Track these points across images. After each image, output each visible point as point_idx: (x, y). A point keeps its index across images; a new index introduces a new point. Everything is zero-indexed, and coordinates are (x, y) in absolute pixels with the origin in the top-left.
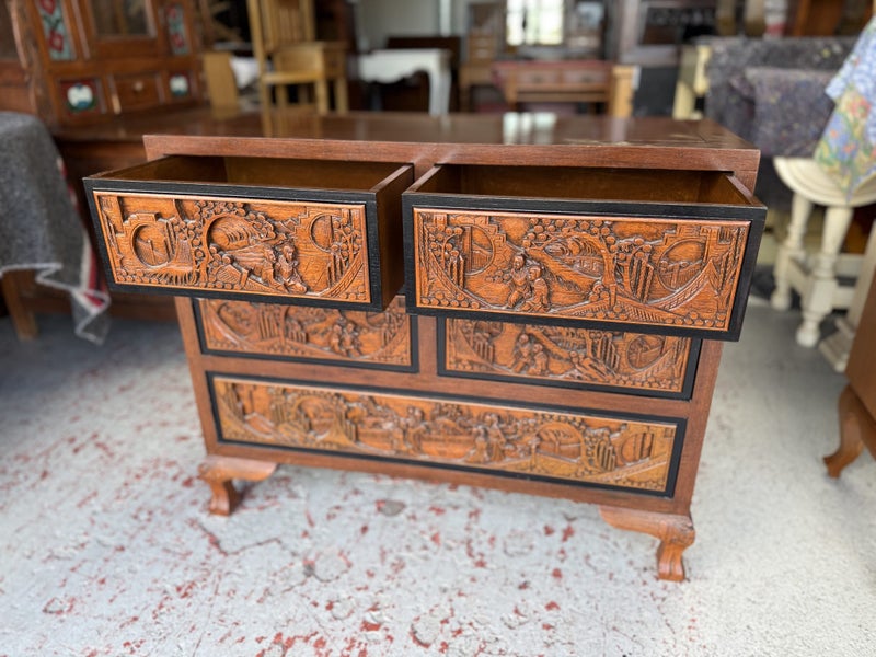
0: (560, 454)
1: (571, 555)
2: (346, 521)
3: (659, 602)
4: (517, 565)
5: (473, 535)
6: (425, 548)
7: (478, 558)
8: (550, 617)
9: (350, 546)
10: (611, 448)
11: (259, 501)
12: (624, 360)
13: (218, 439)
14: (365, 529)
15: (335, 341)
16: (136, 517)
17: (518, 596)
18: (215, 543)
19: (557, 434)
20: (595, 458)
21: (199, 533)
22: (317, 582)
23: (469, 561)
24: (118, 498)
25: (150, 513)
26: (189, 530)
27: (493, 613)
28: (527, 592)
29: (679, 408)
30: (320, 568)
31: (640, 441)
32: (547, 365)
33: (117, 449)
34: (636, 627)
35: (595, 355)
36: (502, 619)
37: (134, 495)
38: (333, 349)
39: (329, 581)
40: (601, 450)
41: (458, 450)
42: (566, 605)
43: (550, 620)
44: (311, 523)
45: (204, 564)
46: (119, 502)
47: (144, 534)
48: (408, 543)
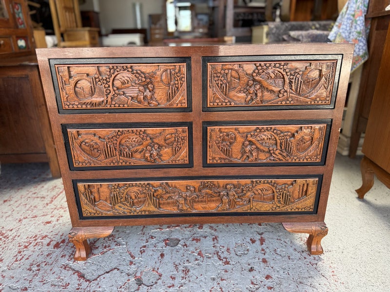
0: (264, 200)
1: (267, 250)
2: (151, 253)
3: (315, 266)
4: (244, 260)
5: (218, 250)
6: (196, 260)
7: (225, 260)
8: (268, 283)
9: (158, 265)
10: (289, 194)
11: (100, 250)
12: (294, 149)
14: (162, 255)
15: (147, 155)
16: (30, 270)
17: (250, 276)
18: (82, 276)
19: (262, 190)
20: (281, 199)
21: (71, 272)
22: (145, 287)
23: (221, 262)
24: (16, 261)
25: (38, 266)
26: (64, 271)
27: (241, 286)
28: (253, 273)
29: (320, 170)
30: (145, 279)
31: (302, 188)
32: (258, 155)
33: (10, 233)
34: (310, 280)
35: (281, 148)
36: (247, 288)
37: (26, 257)
39: (152, 286)
40: (284, 195)
41: (213, 205)
42: (274, 275)
43: (270, 284)
44: (132, 256)
45: (78, 289)
46: (18, 262)
47: (37, 278)
48: (187, 259)
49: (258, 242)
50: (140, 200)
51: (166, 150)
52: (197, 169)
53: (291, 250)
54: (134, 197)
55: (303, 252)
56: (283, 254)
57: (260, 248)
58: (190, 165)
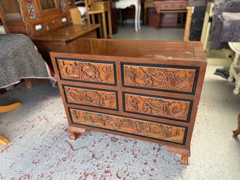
0: (155, 133)
1: (159, 156)
2: (103, 143)
3: (180, 170)
4: (145, 158)
5: (134, 149)
6: (122, 151)
7: (135, 155)
8: (151, 172)
9: (104, 149)
10: (168, 132)
11: (82, 136)
12: (171, 111)
13: (72, 123)
14: (108, 145)
15: (98, 102)
16: (53, 139)
17: (144, 167)
18: (72, 147)
19: (155, 128)
20: (164, 134)
21: (68, 144)
22: (95, 159)
23: (133, 156)
24: (49, 134)
25: (57, 138)
26: (66, 143)
27: (137, 170)
28: (146, 165)
29: (186, 124)
30: (96, 156)
31: (176, 131)
32: (151, 111)
33: (50, 120)
34: (173, 177)
35: (163, 110)
36: (139, 172)
37: (53, 133)
38: (98, 104)
39: (98, 159)
40: (166, 132)
41: (130, 129)
42: (156, 170)
43: (151, 173)
44: (95, 143)
45: (69, 153)
46: (50, 135)
47: (55, 144)
48: (118, 150)
49: (156, 150)
50: (96, 120)
51: (107, 101)
52: (120, 112)
53: (172, 158)
54: (93, 119)
55: (178, 161)
56: (167, 159)
57: (156, 153)
58: (118, 110)
